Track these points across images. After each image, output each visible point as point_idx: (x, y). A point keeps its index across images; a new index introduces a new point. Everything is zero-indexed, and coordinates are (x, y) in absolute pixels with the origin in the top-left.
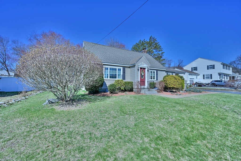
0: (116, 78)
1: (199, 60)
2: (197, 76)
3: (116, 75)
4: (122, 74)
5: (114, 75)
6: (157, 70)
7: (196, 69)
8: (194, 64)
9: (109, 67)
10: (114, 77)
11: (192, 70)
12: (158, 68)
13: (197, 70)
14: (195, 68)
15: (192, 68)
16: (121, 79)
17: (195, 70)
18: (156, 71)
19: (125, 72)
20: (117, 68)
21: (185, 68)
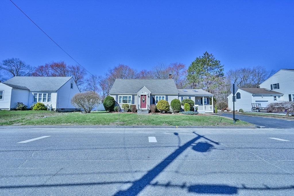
0: (127, 102)
1: (282, 72)
2: (275, 97)
3: (127, 101)
4: (131, 100)
5: (126, 101)
6: (167, 95)
7: (277, 86)
8: (273, 80)
9: (122, 96)
10: (126, 102)
11: (272, 89)
12: (170, 93)
13: (279, 88)
14: (276, 84)
15: (271, 85)
16: (131, 103)
17: (276, 88)
18: (165, 96)
19: (134, 99)
20: (128, 96)
21: (262, 86)
